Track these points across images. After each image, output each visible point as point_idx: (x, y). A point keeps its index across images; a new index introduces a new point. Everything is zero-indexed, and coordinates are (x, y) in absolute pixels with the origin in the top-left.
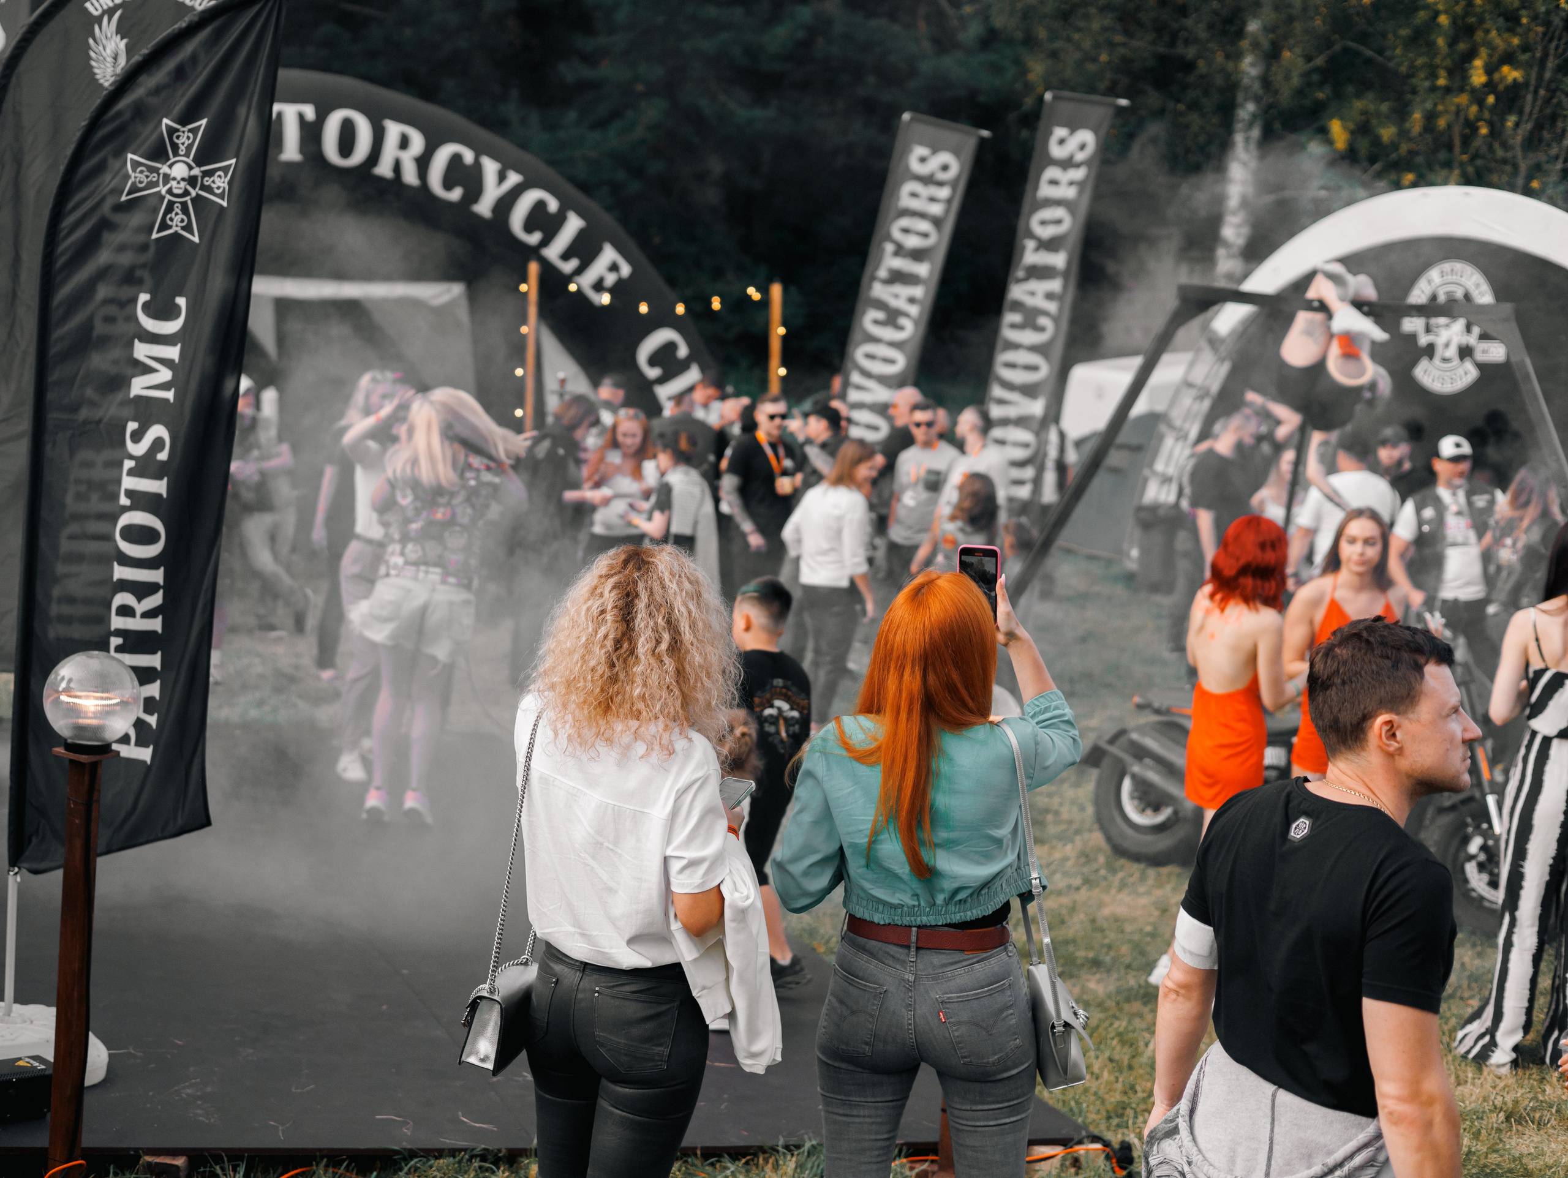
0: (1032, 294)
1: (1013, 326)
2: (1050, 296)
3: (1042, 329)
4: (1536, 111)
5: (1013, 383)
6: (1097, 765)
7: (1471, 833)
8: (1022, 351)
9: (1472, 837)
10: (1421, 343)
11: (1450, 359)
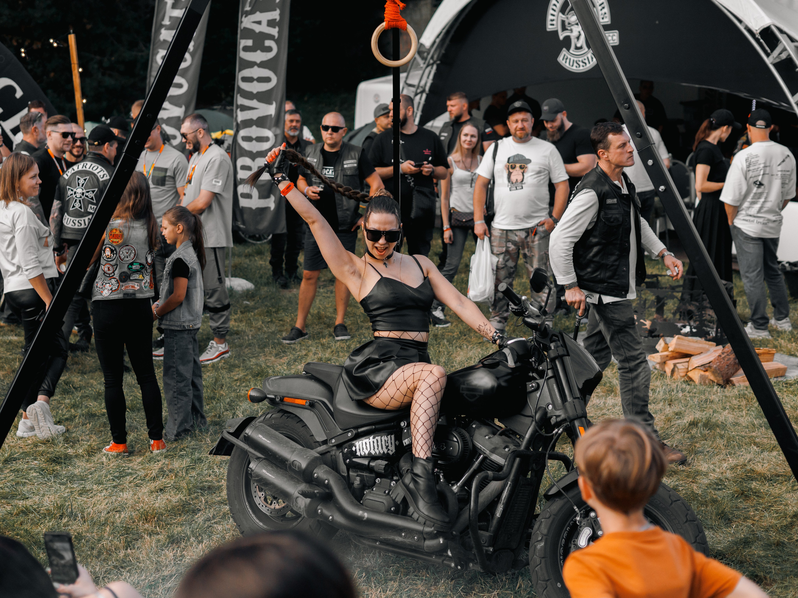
0: (259, 23)
1: (246, 49)
2: (271, 23)
3: (269, 49)
5: (251, 93)
6: (228, 453)
7: (580, 522)
8: (256, 67)
9: (581, 527)
10: (561, 38)
11: (581, 48)
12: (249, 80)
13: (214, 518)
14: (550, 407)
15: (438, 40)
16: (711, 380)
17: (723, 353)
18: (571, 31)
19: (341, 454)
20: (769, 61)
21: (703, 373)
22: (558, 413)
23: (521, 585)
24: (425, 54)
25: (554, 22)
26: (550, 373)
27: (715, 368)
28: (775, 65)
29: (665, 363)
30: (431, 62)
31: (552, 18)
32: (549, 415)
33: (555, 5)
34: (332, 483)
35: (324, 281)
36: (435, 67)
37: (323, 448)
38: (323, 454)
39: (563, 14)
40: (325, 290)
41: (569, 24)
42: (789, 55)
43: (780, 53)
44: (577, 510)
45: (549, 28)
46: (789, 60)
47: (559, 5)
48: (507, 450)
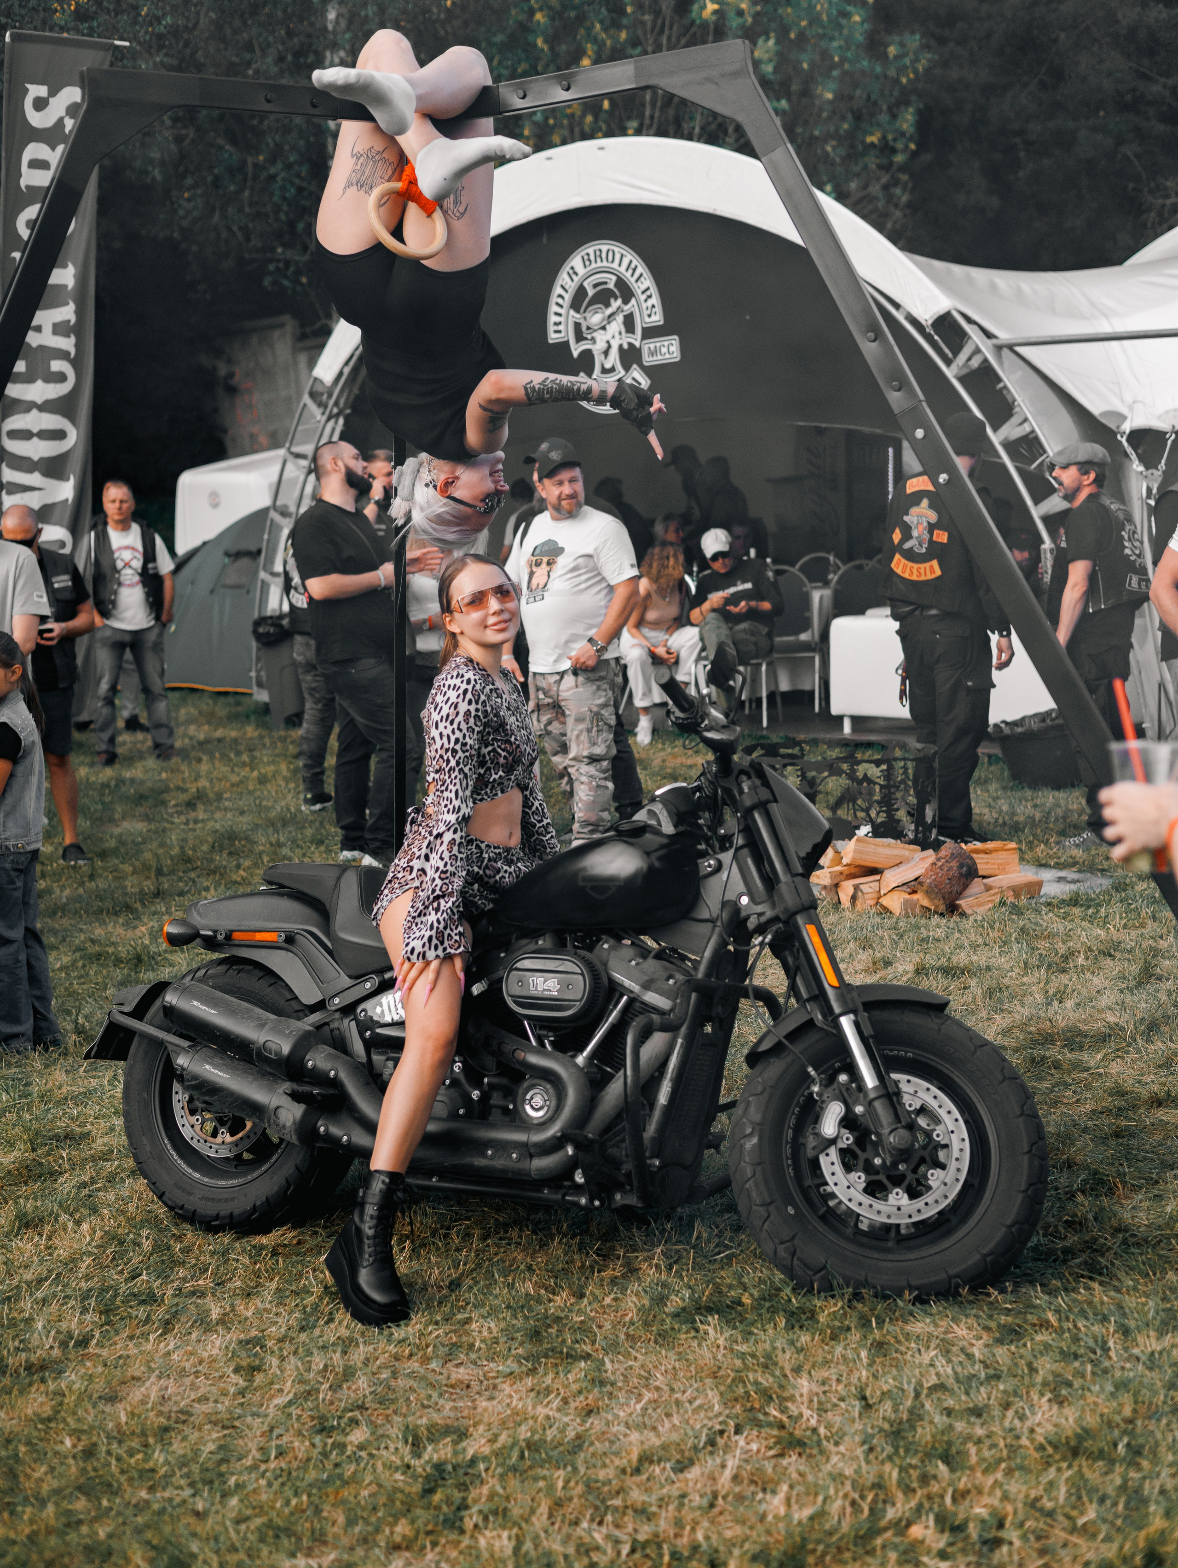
0: (38, 329)
1: (22, 378)
2: (60, 329)
3: (61, 378)
4: (657, 114)
5: (28, 459)
6: (120, 1054)
7: (820, 1094)
8: (35, 412)
9: (823, 1102)
10: (575, 354)
11: (612, 370)
12: (25, 435)
13: (93, 1181)
14: (745, 900)
15: (347, 371)
16: (923, 907)
17: (938, 860)
18: (593, 340)
19: (353, 1023)
20: (950, 373)
21: (907, 896)
22: (759, 909)
23: (700, 1233)
24: (325, 397)
25: (561, 327)
26: (739, 841)
27: (930, 886)
28: (961, 379)
29: (836, 886)
30: (335, 410)
31: (557, 319)
32: (743, 914)
33: (560, 296)
34: (344, 1076)
35: (176, 805)
36: (341, 421)
37: (316, 1017)
38: (319, 1027)
39: (577, 311)
40: (183, 818)
41: (588, 328)
42: (986, 360)
43: (969, 359)
44: (813, 1073)
45: (553, 337)
46: (986, 369)
47: (568, 297)
48: (671, 982)
